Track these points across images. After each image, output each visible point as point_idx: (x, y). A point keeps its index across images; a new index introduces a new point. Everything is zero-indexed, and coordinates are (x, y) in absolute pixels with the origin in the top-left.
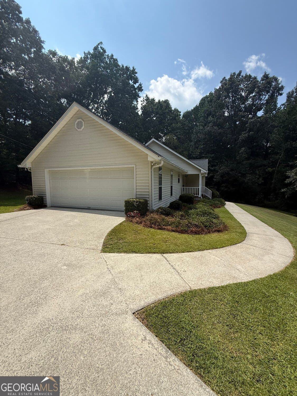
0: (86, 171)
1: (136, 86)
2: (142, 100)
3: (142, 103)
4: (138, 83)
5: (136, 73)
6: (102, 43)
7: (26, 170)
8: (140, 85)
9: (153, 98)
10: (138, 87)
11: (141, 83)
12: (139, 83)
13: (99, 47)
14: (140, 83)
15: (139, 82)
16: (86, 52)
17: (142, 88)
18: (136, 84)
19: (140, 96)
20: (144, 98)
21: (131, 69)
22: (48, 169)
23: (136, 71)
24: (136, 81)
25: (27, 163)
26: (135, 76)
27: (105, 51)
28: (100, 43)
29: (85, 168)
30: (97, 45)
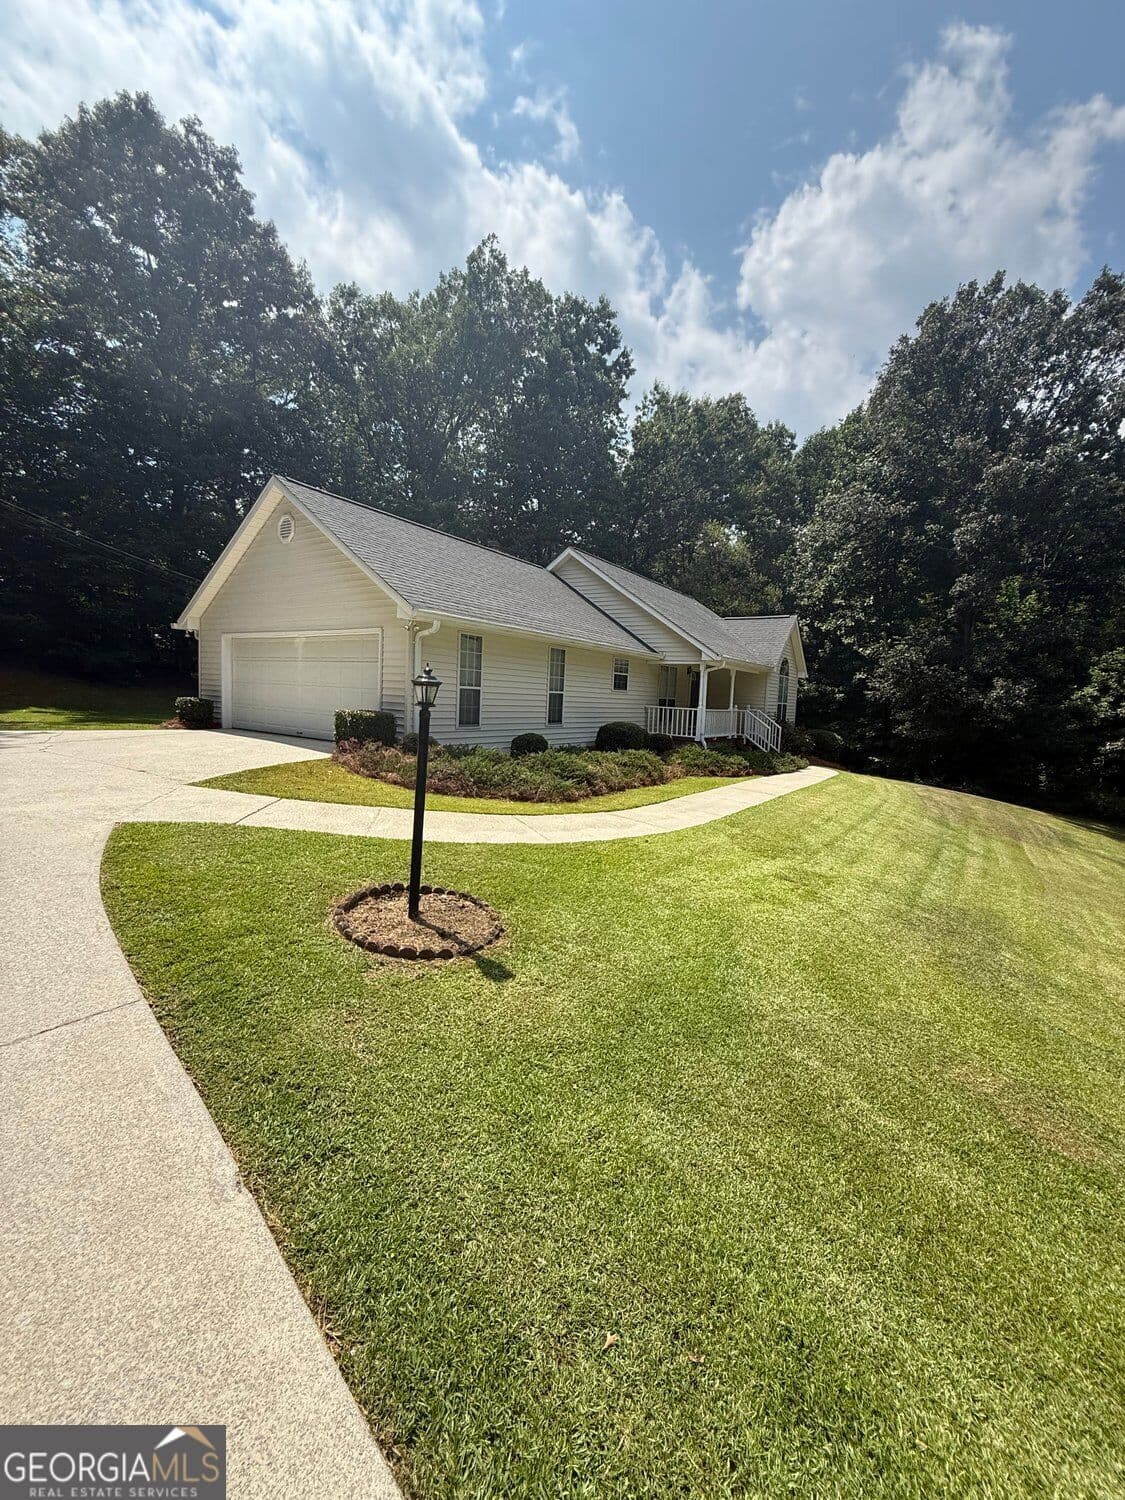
0: (298, 640)
1: (610, 359)
2: (641, 406)
3: (641, 413)
4: (616, 347)
5: (612, 315)
6: (494, 236)
7: (187, 636)
8: (624, 355)
9: (679, 395)
10: (616, 363)
11: (628, 349)
12: (622, 350)
13: (487, 250)
14: (625, 348)
15: (622, 345)
16: (446, 273)
17: (629, 365)
18: (609, 354)
19: (627, 392)
20: (646, 398)
21: (595, 305)
22: (230, 636)
23: (612, 308)
24: (611, 342)
25: (190, 620)
26: (609, 325)
27: (502, 263)
28: (489, 239)
29: (295, 634)
30: (479, 247)
